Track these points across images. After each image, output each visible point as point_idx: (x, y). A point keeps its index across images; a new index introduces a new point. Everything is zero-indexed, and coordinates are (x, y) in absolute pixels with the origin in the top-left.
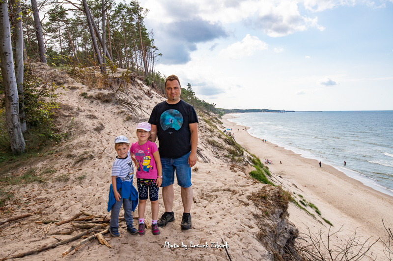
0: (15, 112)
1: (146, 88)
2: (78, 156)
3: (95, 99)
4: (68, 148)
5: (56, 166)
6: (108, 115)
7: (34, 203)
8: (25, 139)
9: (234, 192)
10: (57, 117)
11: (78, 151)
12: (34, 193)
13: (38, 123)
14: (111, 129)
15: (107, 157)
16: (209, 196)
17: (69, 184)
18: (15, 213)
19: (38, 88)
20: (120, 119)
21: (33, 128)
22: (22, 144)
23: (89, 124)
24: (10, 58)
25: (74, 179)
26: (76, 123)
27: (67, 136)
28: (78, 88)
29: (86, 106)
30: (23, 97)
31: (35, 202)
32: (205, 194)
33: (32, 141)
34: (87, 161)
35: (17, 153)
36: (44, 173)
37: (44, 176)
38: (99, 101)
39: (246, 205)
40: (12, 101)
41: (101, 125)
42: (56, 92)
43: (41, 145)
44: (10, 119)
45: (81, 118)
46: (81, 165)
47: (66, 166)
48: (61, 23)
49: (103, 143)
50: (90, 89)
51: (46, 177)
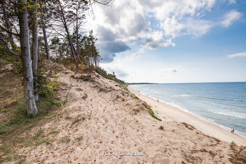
0: (30, 88)
2: (74, 118)
3: (79, 79)
4: (66, 112)
5: (59, 127)
6: (88, 88)
8: (37, 106)
10: (58, 90)
11: (73, 114)
12: (43, 157)
13: (46, 94)
14: (92, 97)
15: (95, 118)
16: (193, 158)
17: (70, 145)
19: (47, 73)
20: (96, 91)
21: (43, 98)
22: (35, 110)
23: (78, 94)
24: (28, 51)
25: (73, 139)
26: (70, 94)
27: (65, 103)
28: (69, 73)
29: (74, 83)
30: (37, 78)
33: (42, 107)
34: (80, 122)
35: (31, 116)
36: (50, 133)
38: (82, 80)
40: (28, 81)
41: (86, 94)
42: (57, 75)
43: (48, 110)
44: (27, 93)
45: (73, 91)
46: (76, 125)
47: (66, 126)
48: (57, 45)
49: (90, 108)
50: (76, 74)
51: (52, 138)
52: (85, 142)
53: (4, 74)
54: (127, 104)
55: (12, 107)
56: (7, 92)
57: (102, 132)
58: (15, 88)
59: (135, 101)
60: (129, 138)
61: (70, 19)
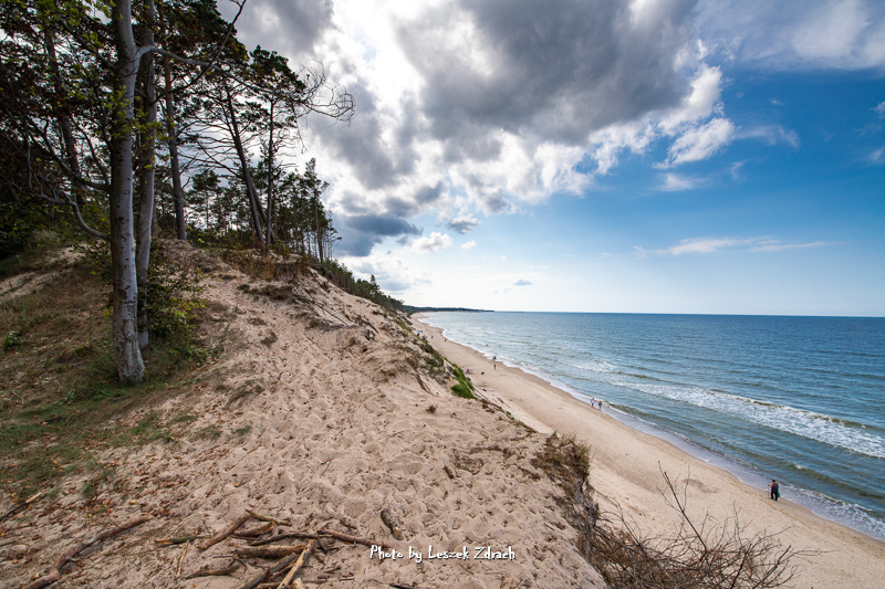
0: (129, 315)
1: (322, 279)
2: (235, 388)
3: (260, 294)
4: (219, 374)
5: (198, 407)
6: (283, 319)
7: (154, 487)
8: (144, 359)
9: (507, 453)
10: (202, 322)
11: (235, 380)
12: (155, 466)
13: (169, 332)
14: (288, 341)
15: (286, 389)
16: (469, 462)
17: (221, 443)
18: (116, 514)
19: (172, 277)
20: (301, 326)
21: (159, 339)
22: (139, 368)
23: (253, 332)
24: (128, 227)
25: (229, 432)
26: (232, 332)
27: (216, 352)
28: (235, 277)
29: (247, 304)
30: (145, 291)
31: (156, 486)
32: (461, 457)
33: (156, 362)
34: (251, 396)
35: (129, 383)
36: (176, 421)
37: (175, 428)
38: (267, 298)
39: (536, 477)
40: (126, 298)
41: (273, 334)
42: (201, 284)
43: (172, 368)
44: (118, 327)
45: (240, 324)
46: (240, 405)
47: (215, 406)
48: (209, 193)
49: (278, 365)
50: (253, 280)
51: (179, 430)
52: (254, 437)
53: (54, 274)
54: (371, 359)
55: (78, 361)
56: (65, 322)
57: (296, 418)
58: (86, 314)
59: (390, 353)
60: (355, 429)
61: (251, 125)
